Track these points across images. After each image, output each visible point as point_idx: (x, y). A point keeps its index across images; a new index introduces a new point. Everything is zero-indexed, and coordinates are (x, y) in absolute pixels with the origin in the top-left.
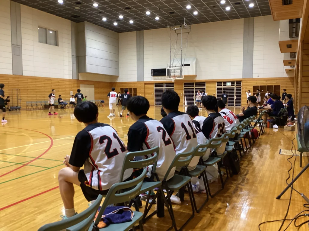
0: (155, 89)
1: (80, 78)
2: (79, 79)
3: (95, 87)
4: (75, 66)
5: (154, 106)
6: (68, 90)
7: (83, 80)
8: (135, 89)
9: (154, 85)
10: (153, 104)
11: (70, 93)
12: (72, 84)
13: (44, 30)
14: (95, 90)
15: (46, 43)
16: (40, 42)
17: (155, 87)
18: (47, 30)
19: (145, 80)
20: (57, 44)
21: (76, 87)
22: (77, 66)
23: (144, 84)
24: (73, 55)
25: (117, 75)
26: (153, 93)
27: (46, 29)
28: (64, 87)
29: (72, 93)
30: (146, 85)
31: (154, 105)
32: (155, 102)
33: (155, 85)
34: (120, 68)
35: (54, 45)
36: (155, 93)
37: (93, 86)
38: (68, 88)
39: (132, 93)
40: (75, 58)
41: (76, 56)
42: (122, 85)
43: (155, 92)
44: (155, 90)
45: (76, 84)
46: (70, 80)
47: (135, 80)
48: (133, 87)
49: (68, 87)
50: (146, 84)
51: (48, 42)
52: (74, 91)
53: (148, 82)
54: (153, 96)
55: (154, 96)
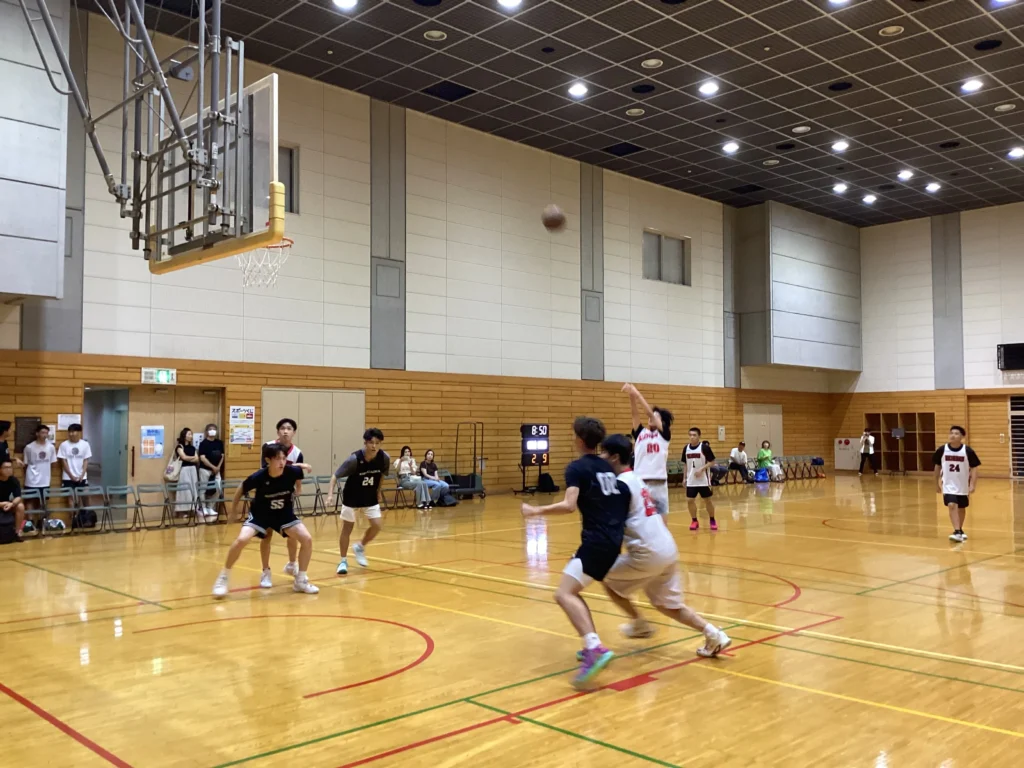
0: (1013, 417)
1: (745, 385)
2: (743, 387)
3: (785, 412)
4: (731, 342)
5: (1012, 482)
6: (713, 422)
7: (752, 387)
8: (928, 419)
9: (1009, 403)
10: (1007, 473)
11: (717, 433)
12: (724, 403)
13: (654, 240)
14: (784, 420)
15: (660, 278)
16: (647, 276)
17: (1013, 409)
18: (663, 237)
19: (968, 386)
20: (685, 280)
21: (734, 413)
22: (735, 343)
23: (964, 399)
24: (726, 310)
25: (856, 369)
26: (1006, 433)
27: (659, 236)
28: (704, 412)
29: (723, 432)
30: (971, 404)
31: (1011, 475)
32: (1014, 465)
33: (1012, 404)
34: (864, 344)
35: (679, 283)
36: (1013, 431)
37: (779, 407)
38: (713, 417)
39: (917, 432)
40: (731, 320)
41: (735, 313)
42: (875, 402)
43: (1013, 427)
44: (1013, 422)
45: (734, 403)
46: (717, 392)
47: (928, 384)
48: (918, 408)
49: (714, 412)
50: (973, 398)
51: (665, 272)
52: (729, 427)
53: (982, 393)
54: (1008, 443)
55: (1010, 444)
